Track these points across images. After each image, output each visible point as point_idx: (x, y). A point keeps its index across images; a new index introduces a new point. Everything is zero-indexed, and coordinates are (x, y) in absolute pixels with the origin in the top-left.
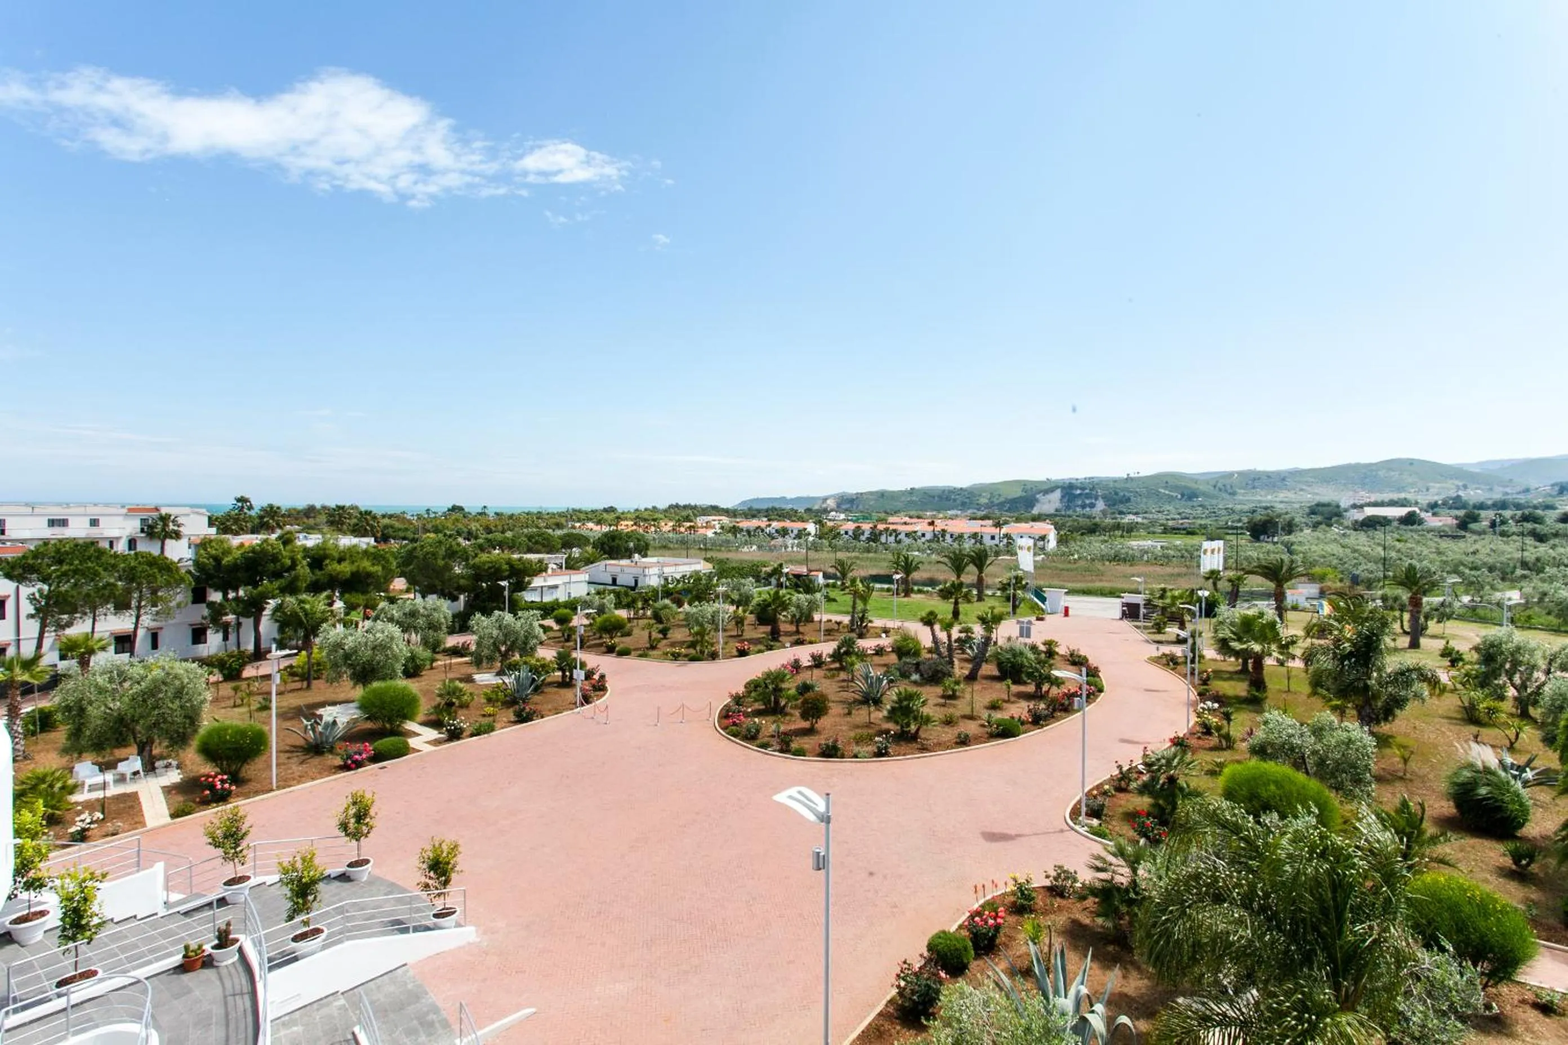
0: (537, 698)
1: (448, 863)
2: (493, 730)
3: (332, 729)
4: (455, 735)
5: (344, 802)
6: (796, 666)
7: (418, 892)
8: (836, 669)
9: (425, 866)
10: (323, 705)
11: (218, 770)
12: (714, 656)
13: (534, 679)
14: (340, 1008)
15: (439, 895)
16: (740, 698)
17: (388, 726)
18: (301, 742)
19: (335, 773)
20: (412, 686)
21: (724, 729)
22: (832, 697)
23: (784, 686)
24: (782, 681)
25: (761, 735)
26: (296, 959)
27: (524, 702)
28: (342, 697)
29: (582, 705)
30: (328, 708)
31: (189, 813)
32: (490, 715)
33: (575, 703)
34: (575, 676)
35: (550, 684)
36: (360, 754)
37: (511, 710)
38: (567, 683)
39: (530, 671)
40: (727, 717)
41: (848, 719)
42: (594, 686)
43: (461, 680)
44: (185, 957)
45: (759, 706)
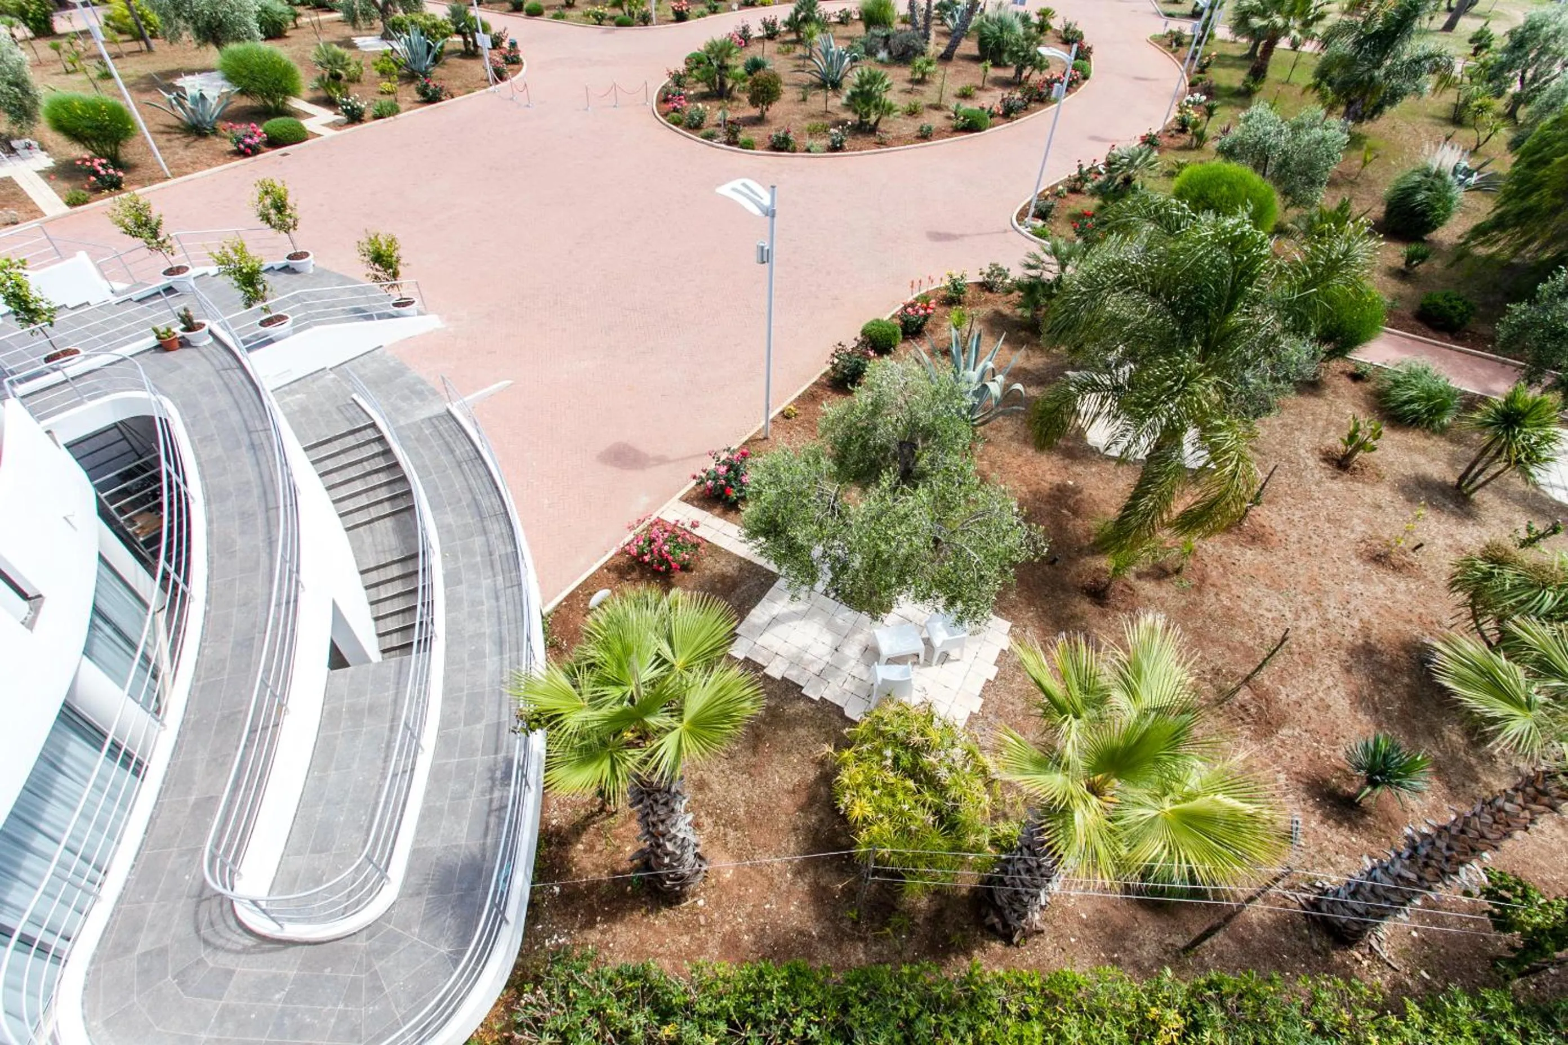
0: (438, 72)
1: (391, 256)
2: (398, 112)
3: (204, 106)
4: (355, 117)
5: (257, 192)
6: (745, 37)
7: (369, 283)
8: (792, 42)
9: (367, 259)
10: (177, 73)
11: (91, 153)
12: (646, 20)
13: (429, 47)
14: (334, 380)
15: (392, 286)
16: (680, 76)
17: (270, 103)
18: (175, 122)
19: (231, 160)
20: (279, 50)
21: (665, 115)
22: (785, 79)
23: (730, 62)
24: (728, 56)
25: (706, 123)
26: (271, 341)
27: (425, 77)
28: (197, 64)
29: (496, 82)
30: (189, 78)
31: (85, 202)
32: (389, 93)
33: (487, 80)
34: (479, 43)
35: (451, 53)
36: (251, 137)
37: (413, 87)
38: (471, 53)
39: (422, 34)
40: (666, 101)
41: (803, 106)
42: (506, 58)
43: (339, 44)
44: (158, 338)
45: (702, 88)
